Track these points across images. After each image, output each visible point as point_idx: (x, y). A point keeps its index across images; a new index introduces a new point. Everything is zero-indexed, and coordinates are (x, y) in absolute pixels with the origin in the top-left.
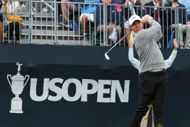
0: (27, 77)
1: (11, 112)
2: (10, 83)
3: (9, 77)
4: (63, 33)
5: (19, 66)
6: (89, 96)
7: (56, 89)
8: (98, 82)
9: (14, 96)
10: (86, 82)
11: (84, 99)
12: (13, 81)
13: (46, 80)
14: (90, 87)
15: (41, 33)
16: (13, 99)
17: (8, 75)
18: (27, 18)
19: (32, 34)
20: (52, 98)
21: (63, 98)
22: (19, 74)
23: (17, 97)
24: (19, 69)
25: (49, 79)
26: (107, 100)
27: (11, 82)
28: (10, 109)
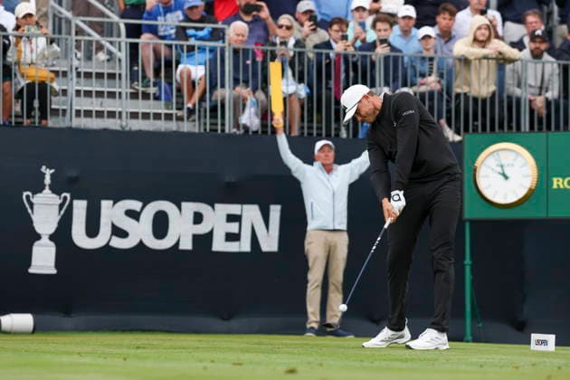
0: (65, 198)
1: (31, 270)
2: (30, 211)
3: (28, 197)
4: (141, 106)
5: (48, 173)
6: (196, 238)
7: (127, 224)
8: (213, 207)
9: (38, 237)
10: (189, 208)
11: (186, 245)
12: (35, 207)
13: (106, 205)
14: (198, 218)
15: (94, 105)
16: (37, 243)
17: (25, 194)
18: (65, 74)
19: (76, 107)
20: (118, 243)
21: (141, 242)
22: (47, 191)
23: (45, 240)
24: (48, 180)
25: (111, 202)
26: (233, 247)
27: (32, 208)
28: (29, 264)
